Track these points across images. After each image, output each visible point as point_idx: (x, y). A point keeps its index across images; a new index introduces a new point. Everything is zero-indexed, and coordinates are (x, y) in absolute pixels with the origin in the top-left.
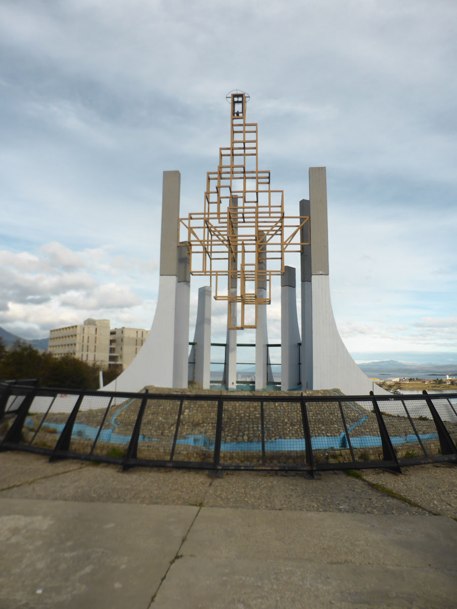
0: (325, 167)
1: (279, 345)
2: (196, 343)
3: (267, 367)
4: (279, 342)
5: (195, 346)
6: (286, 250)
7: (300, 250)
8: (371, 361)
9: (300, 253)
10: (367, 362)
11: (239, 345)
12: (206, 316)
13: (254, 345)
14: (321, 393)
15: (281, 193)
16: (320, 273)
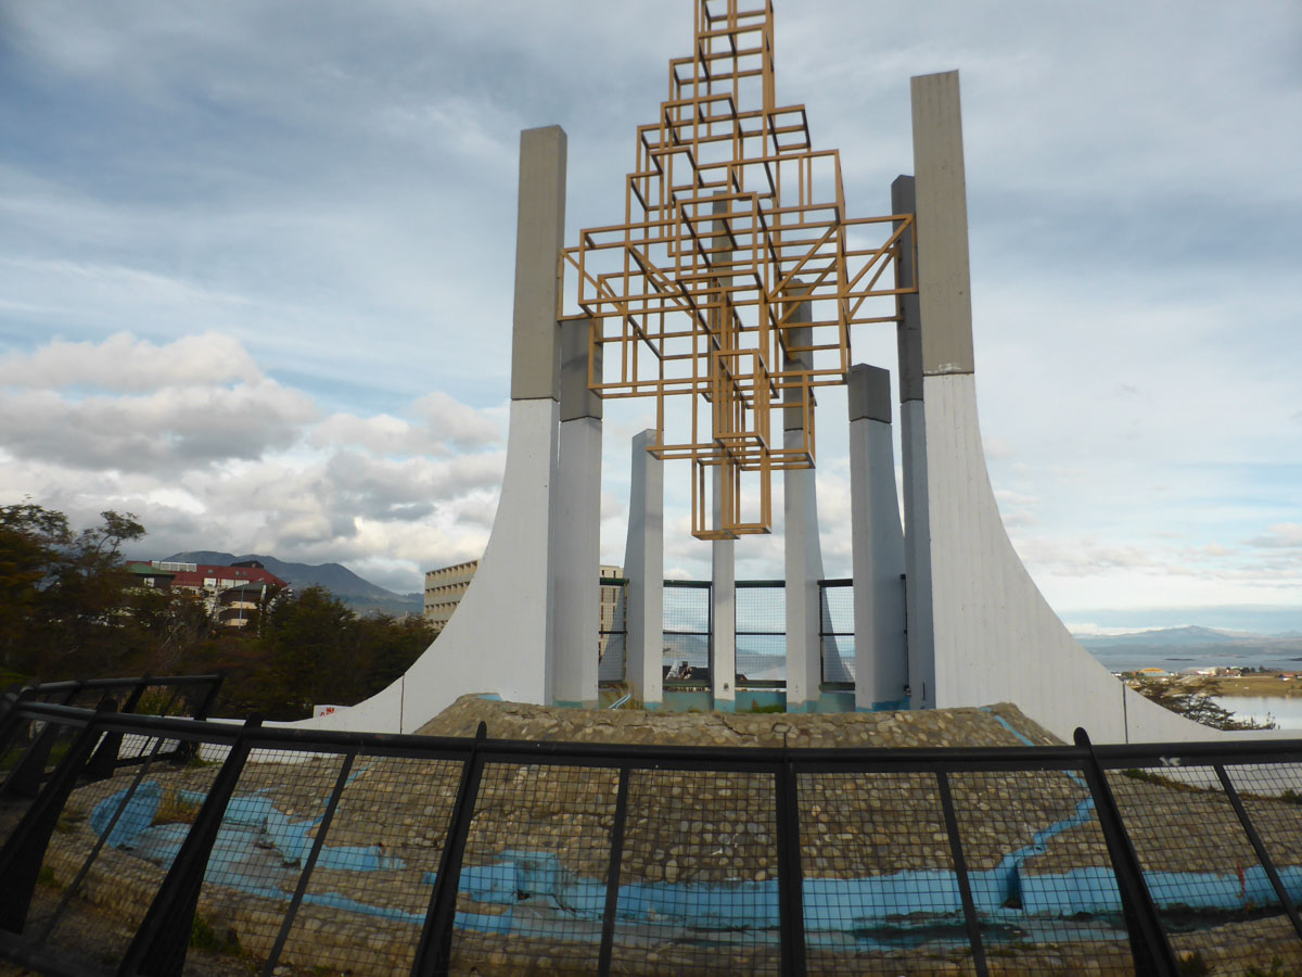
0: (956, 72)
1: (847, 583)
2: (628, 581)
3: (822, 640)
4: (849, 575)
5: (627, 588)
6: (856, 316)
7: (893, 313)
8: (1145, 630)
9: (895, 324)
10: (1134, 631)
11: (740, 584)
12: (650, 508)
13: (780, 584)
14: (945, 718)
15: (832, 158)
16: (949, 368)
